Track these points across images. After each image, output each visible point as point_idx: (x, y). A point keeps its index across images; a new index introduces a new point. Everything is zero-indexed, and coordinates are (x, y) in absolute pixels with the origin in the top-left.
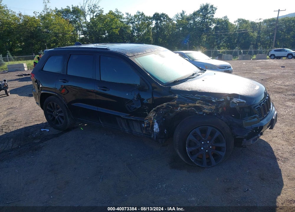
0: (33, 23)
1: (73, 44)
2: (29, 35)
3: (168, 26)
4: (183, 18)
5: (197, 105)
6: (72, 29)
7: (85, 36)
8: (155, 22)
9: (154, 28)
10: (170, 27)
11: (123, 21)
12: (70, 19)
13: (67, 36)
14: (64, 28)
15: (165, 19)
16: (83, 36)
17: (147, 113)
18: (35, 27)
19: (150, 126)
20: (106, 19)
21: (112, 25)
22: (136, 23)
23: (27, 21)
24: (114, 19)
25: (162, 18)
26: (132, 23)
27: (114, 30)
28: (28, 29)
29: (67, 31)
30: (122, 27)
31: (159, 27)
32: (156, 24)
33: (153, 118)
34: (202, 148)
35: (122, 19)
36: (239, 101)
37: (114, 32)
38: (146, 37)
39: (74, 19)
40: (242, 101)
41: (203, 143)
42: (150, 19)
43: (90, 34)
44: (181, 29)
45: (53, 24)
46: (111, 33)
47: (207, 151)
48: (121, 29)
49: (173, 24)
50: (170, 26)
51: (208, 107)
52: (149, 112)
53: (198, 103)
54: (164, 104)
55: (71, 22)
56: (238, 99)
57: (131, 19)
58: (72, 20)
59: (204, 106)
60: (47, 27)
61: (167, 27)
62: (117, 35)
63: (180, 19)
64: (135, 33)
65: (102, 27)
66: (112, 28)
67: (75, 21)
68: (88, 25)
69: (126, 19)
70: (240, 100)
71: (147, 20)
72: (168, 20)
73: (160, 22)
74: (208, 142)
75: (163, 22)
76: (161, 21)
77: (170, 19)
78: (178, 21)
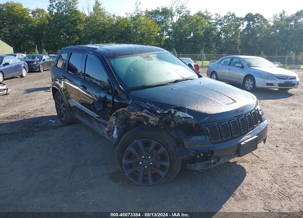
0: (124, 23)
1: (156, 44)
2: (119, 34)
3: (262, 28)
4: (282, 20)
5: (143, 114)
6: (158, 29)
7: (169, 37)
8: (247, 23)
9: (244, 30)
10: (264, 30)
11: (211, 22)
12: (159, 20)
13: (152, 36)
14: (150, 29)
15: (259, 20)
16: (168, 37)
17: (109, 116)
18: (125, 28)
19: (111, 131)
20: (192, 20)
21: (197, 26)
22: (225, 24)
23: (119, 22)
24: (200, 20)
25: (255, 19)
26: (220, 24)
27: (199, 32)
28: (119, 29)
29: (153, 31)
30: (208, 28)
31: (251, 29)
32: (247, 25)
33: (114, 123)
34: (141, 163)
35: (210, 20)
36: (185, 116)
37: (199, 34)
38: (233, 40)
39: (162, 20)
40: (189, 116)
41: (143, 157)
42: (241, 20)
43: (174, 36)
44: (278, 31)
45: (141, 24)
46: (196, 35)
47: (146, 167)
48: (206, 30)
49: (269, 26)
50: (264, 28)
51: (152, 117)
52: (111, 116)
53: (144, 113)
54: (120, 109)
55: (158, 23)
56: (184, 113)
57: (220, 20)
58: (160, 20)
59: (149, 116)
60: (135, 28)
61: (260, 28)
62: (202, 36)
63: (279, 20)
64: (222, 35)
65: (186, 28)
66: (198, 30)
67: (163, 22)
68: (174, 25)
69: (215, 20)
70: (186, 114)
71: (238, 21)
72: (262, 22)
73: (252, 24)
74: (150, 157)
75: (256, 23)
76: (254, 22)
77: (265, 20)
78: (275, 22)
